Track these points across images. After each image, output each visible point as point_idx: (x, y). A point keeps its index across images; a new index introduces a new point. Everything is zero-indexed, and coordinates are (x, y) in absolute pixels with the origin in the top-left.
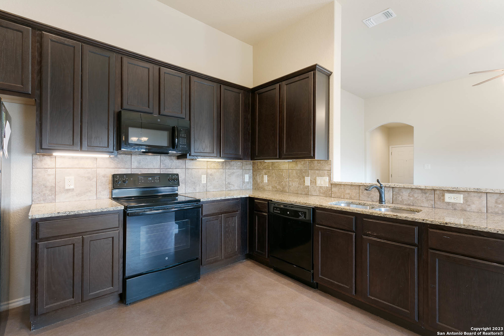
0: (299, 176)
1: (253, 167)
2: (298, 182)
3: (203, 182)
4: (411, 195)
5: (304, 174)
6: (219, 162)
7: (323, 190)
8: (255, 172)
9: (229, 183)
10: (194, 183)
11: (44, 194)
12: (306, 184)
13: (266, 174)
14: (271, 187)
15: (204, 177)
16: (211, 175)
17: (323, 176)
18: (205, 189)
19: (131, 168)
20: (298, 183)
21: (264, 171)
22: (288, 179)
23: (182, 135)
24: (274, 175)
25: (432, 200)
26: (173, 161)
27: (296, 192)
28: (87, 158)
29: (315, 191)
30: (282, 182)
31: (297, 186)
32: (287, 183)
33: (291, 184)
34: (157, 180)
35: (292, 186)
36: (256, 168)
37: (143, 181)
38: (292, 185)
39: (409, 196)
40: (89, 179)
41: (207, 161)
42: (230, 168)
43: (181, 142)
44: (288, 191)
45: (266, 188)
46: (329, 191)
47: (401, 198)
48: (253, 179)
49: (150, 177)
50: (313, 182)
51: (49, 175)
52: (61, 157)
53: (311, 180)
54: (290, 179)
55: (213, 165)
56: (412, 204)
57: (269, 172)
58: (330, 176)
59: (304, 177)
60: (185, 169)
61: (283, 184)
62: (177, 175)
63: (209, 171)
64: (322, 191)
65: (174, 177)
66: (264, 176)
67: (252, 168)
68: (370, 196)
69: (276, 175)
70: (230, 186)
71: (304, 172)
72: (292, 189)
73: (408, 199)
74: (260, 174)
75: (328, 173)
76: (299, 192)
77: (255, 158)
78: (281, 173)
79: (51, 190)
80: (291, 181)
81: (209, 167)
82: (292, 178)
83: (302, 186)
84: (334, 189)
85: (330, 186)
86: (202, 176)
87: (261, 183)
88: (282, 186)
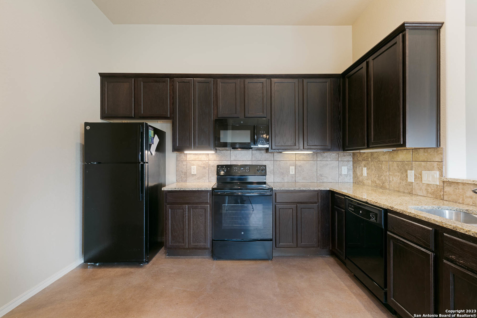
0: (401, 170)
1: (353, 159)
2: (400, 176)
3: (291, 173)
5: (407, 167)
6: (309, 154)
7: (432, 189)
8: (355, 164)
9: (321, 175)
10: (283, 174)
11: (182, 177)
12: (409, 180)
13: (365, 166)
14: (370, 182)
15: (292, 168)
16: (300, 166)
17: (431, 170)
18: (294, 179)
19: (230, 161)
20: (399, 178)
21: (364, 163)
22: (388, 173)
23: (262, 132)
24: (373, 167)
26: (262, 154)
27: (398, 189)
28: (203, 154)
29: (421, 189)
30: (382, 176)
31: (399, 181)
32: (387, 178)
33: (391, 179)
34: (247, 170)
35: (392, 182)
36: (356, 160)
37: (237, 171)
38: (393, 180)
40: (204, 168)
41: (295, 154)
42: (322, 160)
43: (261, 138)
44: (388, 187)
45: (365, 182)
46: (440, 191)
48: (353, 171)
49: (242, 167)
50: (419, 177)
51: (184, 165)
52: (189, 154)
53: (415, 175)
54: (390, 173)
55: (301, 157)
57: (368, 164)
58: (441, 169)
59: (406, 171)
60: (274, 161)
61: (382, 178)
62: (265, 166)
63: (298, 163)
64: (430, 190)
65: (261, 168)
66: (364, 168)
67: (352, 159)
69: (375, 168)
70: (323, 178)
71: (406, 164)
72: (393, 186)
74: (360, 167)
75: (438, 166)
76: (402, 190)
77: (346, 149)
78: (381, 166)
79: (185, 175)
80: (391, 175)
81: (297, 159)
82: (393, 172)
83: (404, 183)
84: (447, 189)
85: (442, 184)
86: (290, 167)
87: (360, 176)
88: (381, 180)
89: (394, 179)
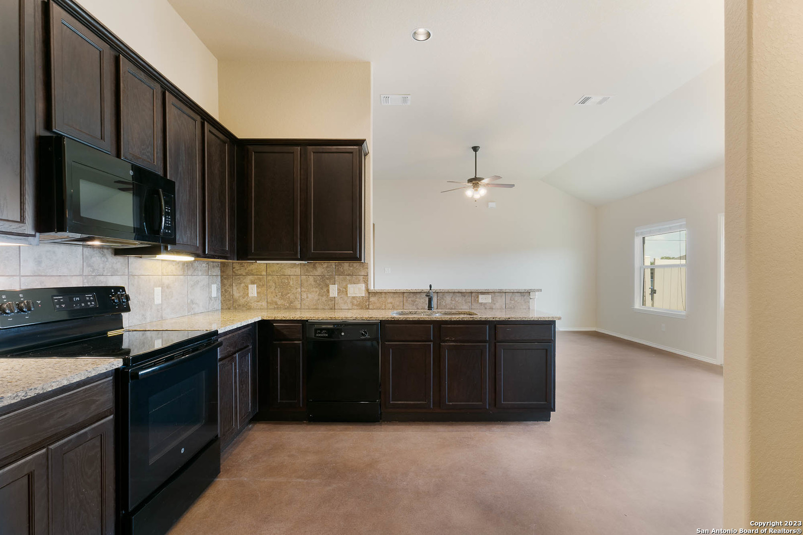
0: (319, 285)
1: (222, 272)
2: (318, 292)
3: (156, 302)
4: (453, 299)
5: (328, 281)
6: (178, 262)
7: (357, 301)
8: (226, 279)
9: (192, 302)
10: (143, 304)
12: (331, 295)
13: (253, 283)
14: (264, 304)
15: (158, 291)
16: (168, 287)
17: (358, 284)
18: (159, 315)
19: (20, 276)
20: (317, 294)
21: (250, 277)
22: (299, 290)
24: (271, 283)
25: (470, 303)
26: (107, 259)
27: (315, 307)
29: (345, 303)
30: (288, 294)
31: (316, 298)
32: (298, 296)
33: (304, 296)
34: (90, 301)
35: (306, 299)
36: (231, 273)
37: (63, 306)
38: (307, 297)
39: (451, 300)
42: (192, 273)
44: (299, 306)
45: (254, 305)
46: (366, 302)
47: (445, 302)
48: (222, 292)
49: (76, 295)
50: (343, 291)
53: (339, 289)
54: (303, 289)
55: (169, 268)
56: (454, 307)
57: (260, 280)
58: (366, 282)
59: (327, 286)
60: (129, 275)
61: (289, 297)
62: (124, 289)
63: (166, 280)
64: (355, 302)
65: (119, 293)
66: (250, 286)
67: (219, 273)
68: (415, 304)
69: (275, 284)
70: (194, 306)
71: (327, 279)
72: (307, 304)
73: (451, 303)
74: (240, 284)
75: (363, 279)
76: (320, 307)
78: (286, 281)
80: (304, 292)
81: (164, 272)
82: (308, 288)
83: (324, 298)
84: (372, 299)
85: (367, 295)
86: (155, 288)
87: (241, 298)
88: (287, 299)
89: (310, 295)
